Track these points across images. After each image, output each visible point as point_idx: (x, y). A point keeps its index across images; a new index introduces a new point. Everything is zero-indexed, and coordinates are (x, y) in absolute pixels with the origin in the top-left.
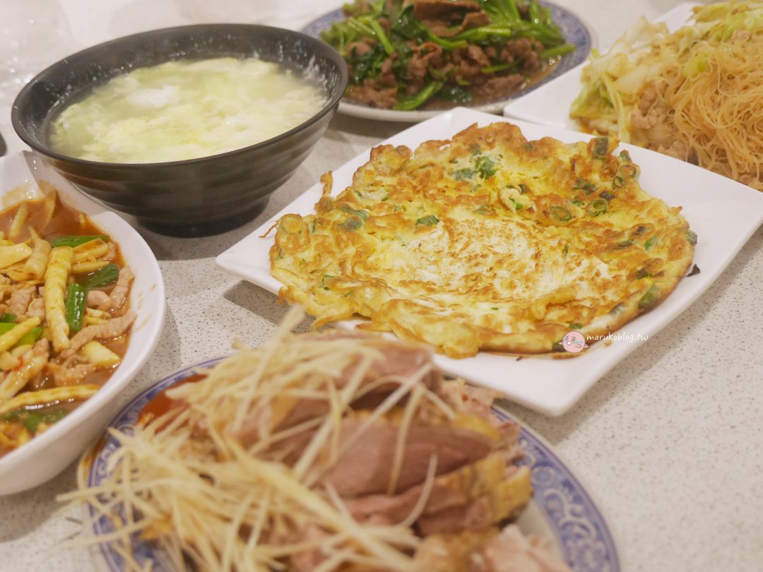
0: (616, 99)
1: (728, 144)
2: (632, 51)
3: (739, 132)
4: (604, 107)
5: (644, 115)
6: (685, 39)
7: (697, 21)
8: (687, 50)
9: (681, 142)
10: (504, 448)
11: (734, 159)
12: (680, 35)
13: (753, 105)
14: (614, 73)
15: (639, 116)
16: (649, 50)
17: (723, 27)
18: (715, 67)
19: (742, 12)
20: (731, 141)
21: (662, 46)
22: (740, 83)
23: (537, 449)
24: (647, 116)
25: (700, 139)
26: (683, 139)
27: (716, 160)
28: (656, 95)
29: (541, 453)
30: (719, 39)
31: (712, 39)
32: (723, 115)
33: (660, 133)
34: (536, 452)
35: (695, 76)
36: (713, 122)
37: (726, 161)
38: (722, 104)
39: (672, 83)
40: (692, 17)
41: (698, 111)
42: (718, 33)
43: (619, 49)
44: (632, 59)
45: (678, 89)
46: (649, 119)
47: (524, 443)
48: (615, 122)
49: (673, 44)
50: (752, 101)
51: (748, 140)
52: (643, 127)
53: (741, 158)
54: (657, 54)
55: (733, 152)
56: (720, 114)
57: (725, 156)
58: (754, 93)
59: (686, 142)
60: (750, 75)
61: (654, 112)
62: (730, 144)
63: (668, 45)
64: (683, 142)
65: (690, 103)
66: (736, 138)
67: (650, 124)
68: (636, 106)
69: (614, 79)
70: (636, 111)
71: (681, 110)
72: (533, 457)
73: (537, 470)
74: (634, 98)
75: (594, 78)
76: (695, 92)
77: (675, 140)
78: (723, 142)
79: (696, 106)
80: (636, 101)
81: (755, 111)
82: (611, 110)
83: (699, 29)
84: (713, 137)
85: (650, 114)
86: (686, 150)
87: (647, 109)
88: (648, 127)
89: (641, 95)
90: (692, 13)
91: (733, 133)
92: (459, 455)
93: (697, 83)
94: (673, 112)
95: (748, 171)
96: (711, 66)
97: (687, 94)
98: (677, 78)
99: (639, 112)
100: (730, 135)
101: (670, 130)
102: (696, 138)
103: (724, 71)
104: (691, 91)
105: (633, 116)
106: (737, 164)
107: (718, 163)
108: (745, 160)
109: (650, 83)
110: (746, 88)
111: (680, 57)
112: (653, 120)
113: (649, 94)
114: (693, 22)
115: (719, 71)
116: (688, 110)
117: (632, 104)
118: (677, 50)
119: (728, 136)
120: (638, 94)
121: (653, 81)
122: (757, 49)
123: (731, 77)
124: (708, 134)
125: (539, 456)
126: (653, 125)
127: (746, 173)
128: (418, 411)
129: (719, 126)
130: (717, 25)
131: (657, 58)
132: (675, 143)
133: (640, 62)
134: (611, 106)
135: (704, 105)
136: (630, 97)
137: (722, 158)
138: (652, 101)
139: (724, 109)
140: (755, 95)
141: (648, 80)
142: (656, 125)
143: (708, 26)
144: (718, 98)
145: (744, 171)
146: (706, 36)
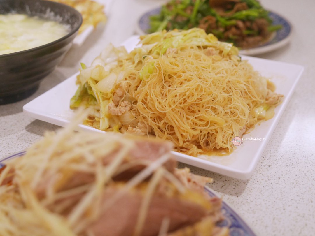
0: (98, 96)
1: (175, 122)
2: (106, 64)
3: (181, 114)
4: (91, 100)
5: (117, 106)
6: (137, 55)
7: (143, 44)
8: (140, 62)
9: (143, 123)
10: (212, 214)
11: (180, 132)
12: (134, 53)
13: (187, 93)
14: (96, 78)
15: (113, 108)
16: (116, 63)
17: (160, 46)
18: (160, 68)
19: (170, 38)
20: (177, 120)
21: (123, 61)
22: (177, 81)
23: (232, 215)
24: (119, 107)
25: (155, 120)
26: (144, 121)
27: (168, 134)
28: (124, 92)
29: (235, 219)
30: (158, 54)
31: (154, 54)
32: (169, 103)
33: (129, 117)
34: (231, 218)
35: (148, 77)
36: (163, 108)
37: (173, 134)
38: (167, 95)
39: (134, 83)
40: (140, 43)
41: (152, 100)
42: (158, 50)
43: (98, 63)
44: (107, 69)
45: (137, 87)
46: (120, 108)
47: (224, 212)
48: (98, 111)
49: (130, 59)
50: (186, 92)
51: (187, 119)
52: (117, 114)
53: (184, 131)
54: (121, 66)
55: (179, 128)
56: (167, 102)
57: (173, 130)
58: (186, 86)
59: (146, 123)
60: (183, 75)
61: (123, 104)
62: (176, 122)
63: (127, 60)
64: (144, 123)
65: (147, 95)
66: (180, 118)
67: (121, 112)
68: (111, 101)
69: (97, 82)
70: (111, 104)
71: (141, 100)
72: (229, 221)
73: (232, 229)
74: (110, 95)
75: (84, 82)
76: (149, 88)
77: (139, 122)
78: (172, 121)
79: (150, 97)
80: (111, 97)
81: (189, 98)
82: (95, 102)
83: (145, 49)
84: (164, 117)
85: (120, 105)
86: (146, 128)
87: (118, 102)
88: (120, 114)
89: (114, 93)
90: (139, 40)
91: (177, 115)
92: (184, 218)
93: (150, 81)
94: (136, 102)
95: (190, 139)
96: (157, 68)
97: (143, 90)
98: (136, 80)
99: (113, 104)
100: (176, 116)
101: (134, 115)
102: (152, 119)
103: (165, 71)
104: (146, 87)
105: (109, 107)
106: (182, 135)
107: (169, 135)
108: (187, 132)
109: (119, 85)
110: (181, 83)
111: (136, 67)
112: (123, 110)
113: (119, 92)
114: (140, 46)
115: (162, 72)
116: (146, 99)
117: (109, 99)
118: (134, 63)
119: (174, 117)
120: (112, 92)
121: (121, 83)
122: (183, 59)
123: (170, 76)
124: (160, 115)
125: (233, 221)
126: (123, 113)
127: (188, 141)
128: (158, 186)
129: (168, 110)
130: (156, 46)
131: (121, 68)
132: (139, 124)
133: (111, 71)
134: (95, 99)
135: (156, 96)
136: (107, 95)
137: (171, 132)
138: (121, 97)
139: (169, 98)
140: (188, 87)
141: (118, 83)
142: (125, 113)
143: (150, 47)
144: (165, 91)
145: (187, 140)
146: (150, 52)
